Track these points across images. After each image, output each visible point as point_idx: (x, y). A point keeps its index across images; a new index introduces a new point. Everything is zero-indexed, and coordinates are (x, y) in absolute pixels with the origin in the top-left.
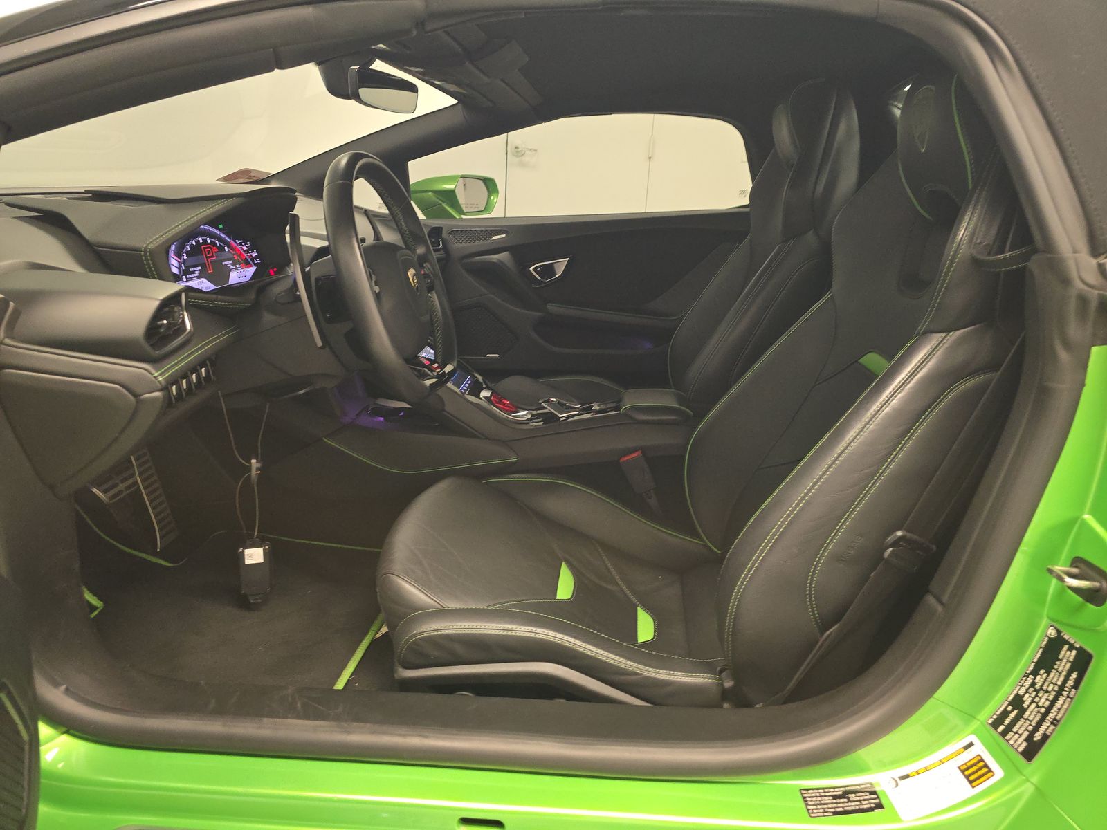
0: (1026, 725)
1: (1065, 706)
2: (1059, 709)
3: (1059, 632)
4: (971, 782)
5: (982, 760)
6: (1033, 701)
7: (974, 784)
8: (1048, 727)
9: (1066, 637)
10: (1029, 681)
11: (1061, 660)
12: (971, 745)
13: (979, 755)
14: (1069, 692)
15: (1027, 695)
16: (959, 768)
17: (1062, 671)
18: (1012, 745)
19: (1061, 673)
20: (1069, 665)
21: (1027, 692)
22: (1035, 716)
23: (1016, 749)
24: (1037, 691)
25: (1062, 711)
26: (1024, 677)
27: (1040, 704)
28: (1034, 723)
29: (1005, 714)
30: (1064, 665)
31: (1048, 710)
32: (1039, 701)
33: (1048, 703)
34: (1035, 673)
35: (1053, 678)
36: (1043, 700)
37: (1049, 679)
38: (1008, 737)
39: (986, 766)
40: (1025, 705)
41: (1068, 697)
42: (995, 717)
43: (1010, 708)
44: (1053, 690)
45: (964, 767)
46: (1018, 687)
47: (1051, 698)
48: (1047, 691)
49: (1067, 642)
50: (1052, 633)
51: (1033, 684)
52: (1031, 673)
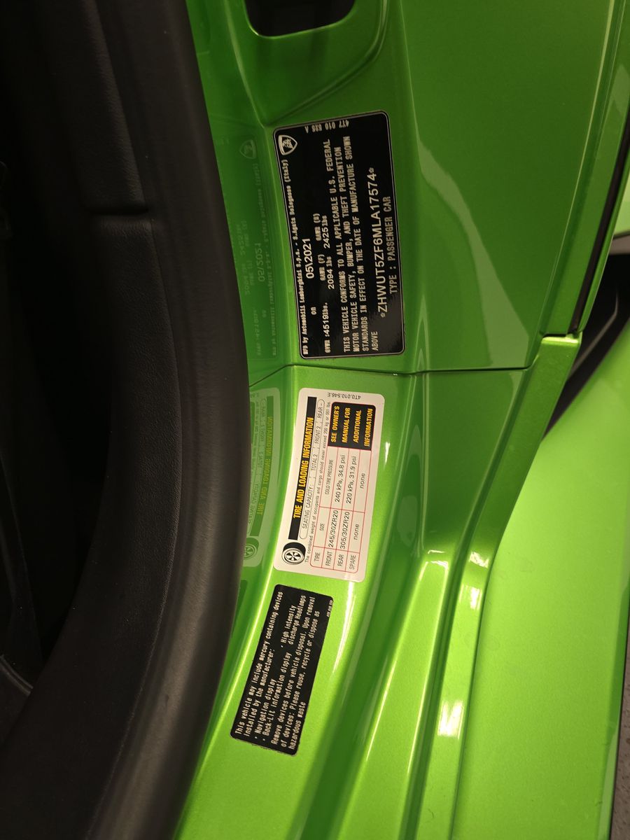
0: (354, 311)
1: (390, 234)
2: (383, 247)
3: (296, 133)
4: (360, 446)
5: (342, 406)
6: (336, 271)
7: (367, 443)
8: (387, 284)
9: (317, 128)
10: (308, 250)
11: (335, 173)
12: (312, 402)
13: (335, 404)
14: (382, 207)
15: (322, 271)
16: (330, 444)
17: (347, 187)
18: (361, 352)
19: (347, 194)
20: (351, 170)
21: (316, 266)
22: (356, 287)
23: (371, 351)
24: (332, 252)
25: (390, 243)
26: (295, 251)
27: (350, 264)
28: (363, 299)
29: (314, 323)
30: (344, 177)
31: (368, 261)
32: (346, 263)
33: (359, 253)
34: (306, 229)
35: (340, 211)
36: (350, 256)
37: (336, 218)
38: (346, 348)
39: (355, 407)
40: (331, 286)
41: (383, 215)
42: (305, 340)
43: (314, 311)
44: (353, 227)
45: (334, 436)
46: (300, 273)
47: (359, 242)
48: (346, 238)
49: (324, 134)
50: (286, 144)
51: (317, 247)
52: (302, 234)
